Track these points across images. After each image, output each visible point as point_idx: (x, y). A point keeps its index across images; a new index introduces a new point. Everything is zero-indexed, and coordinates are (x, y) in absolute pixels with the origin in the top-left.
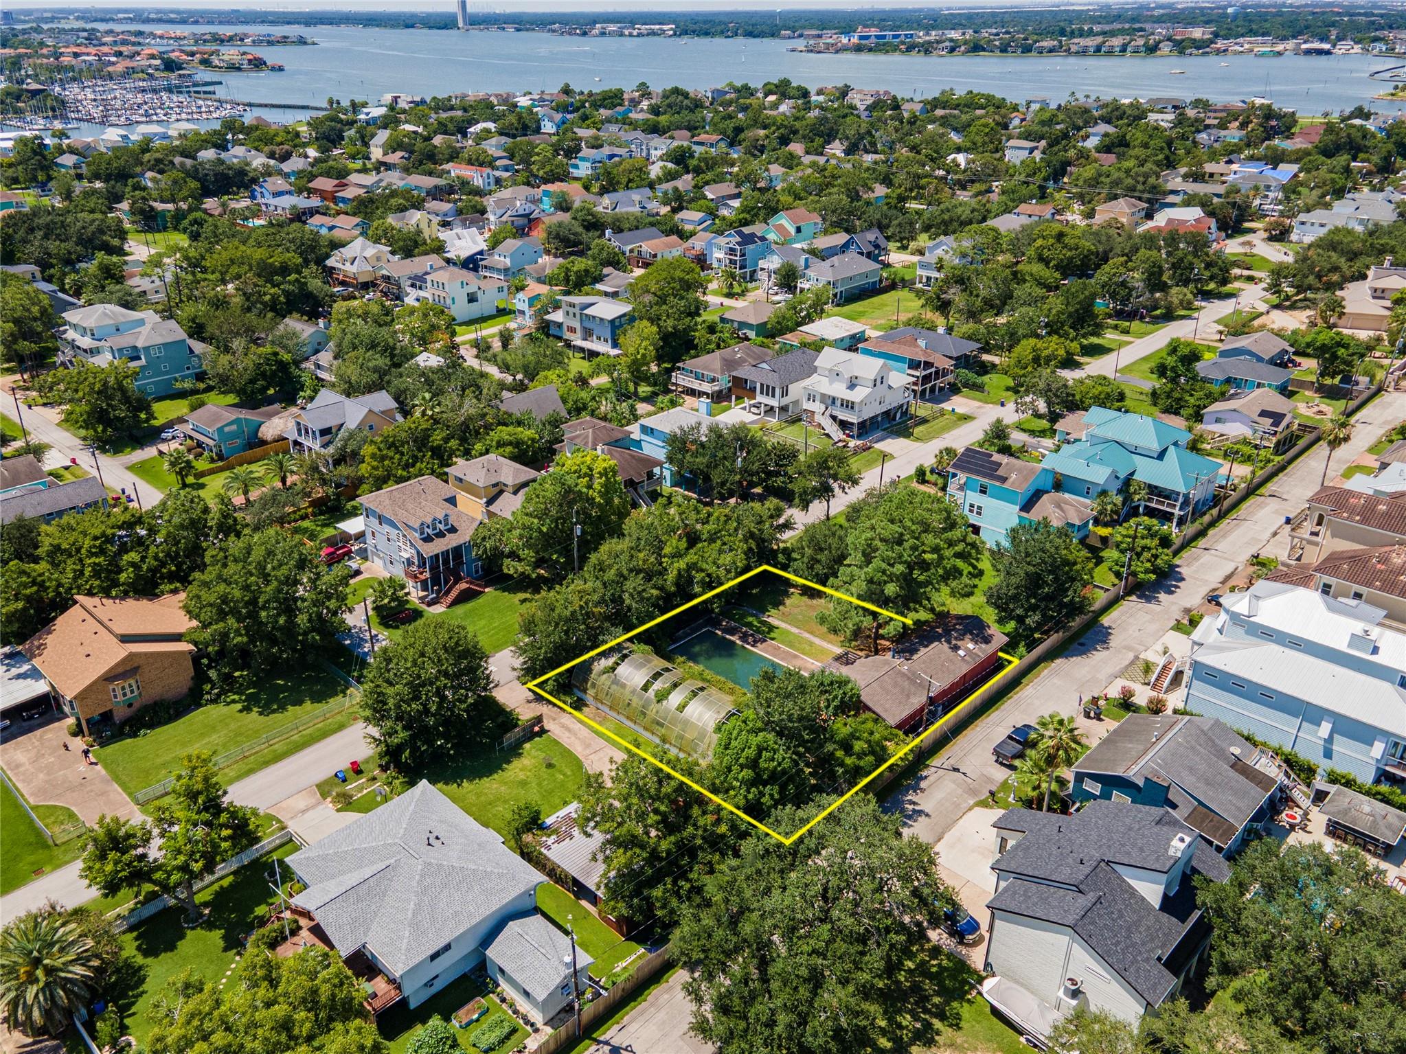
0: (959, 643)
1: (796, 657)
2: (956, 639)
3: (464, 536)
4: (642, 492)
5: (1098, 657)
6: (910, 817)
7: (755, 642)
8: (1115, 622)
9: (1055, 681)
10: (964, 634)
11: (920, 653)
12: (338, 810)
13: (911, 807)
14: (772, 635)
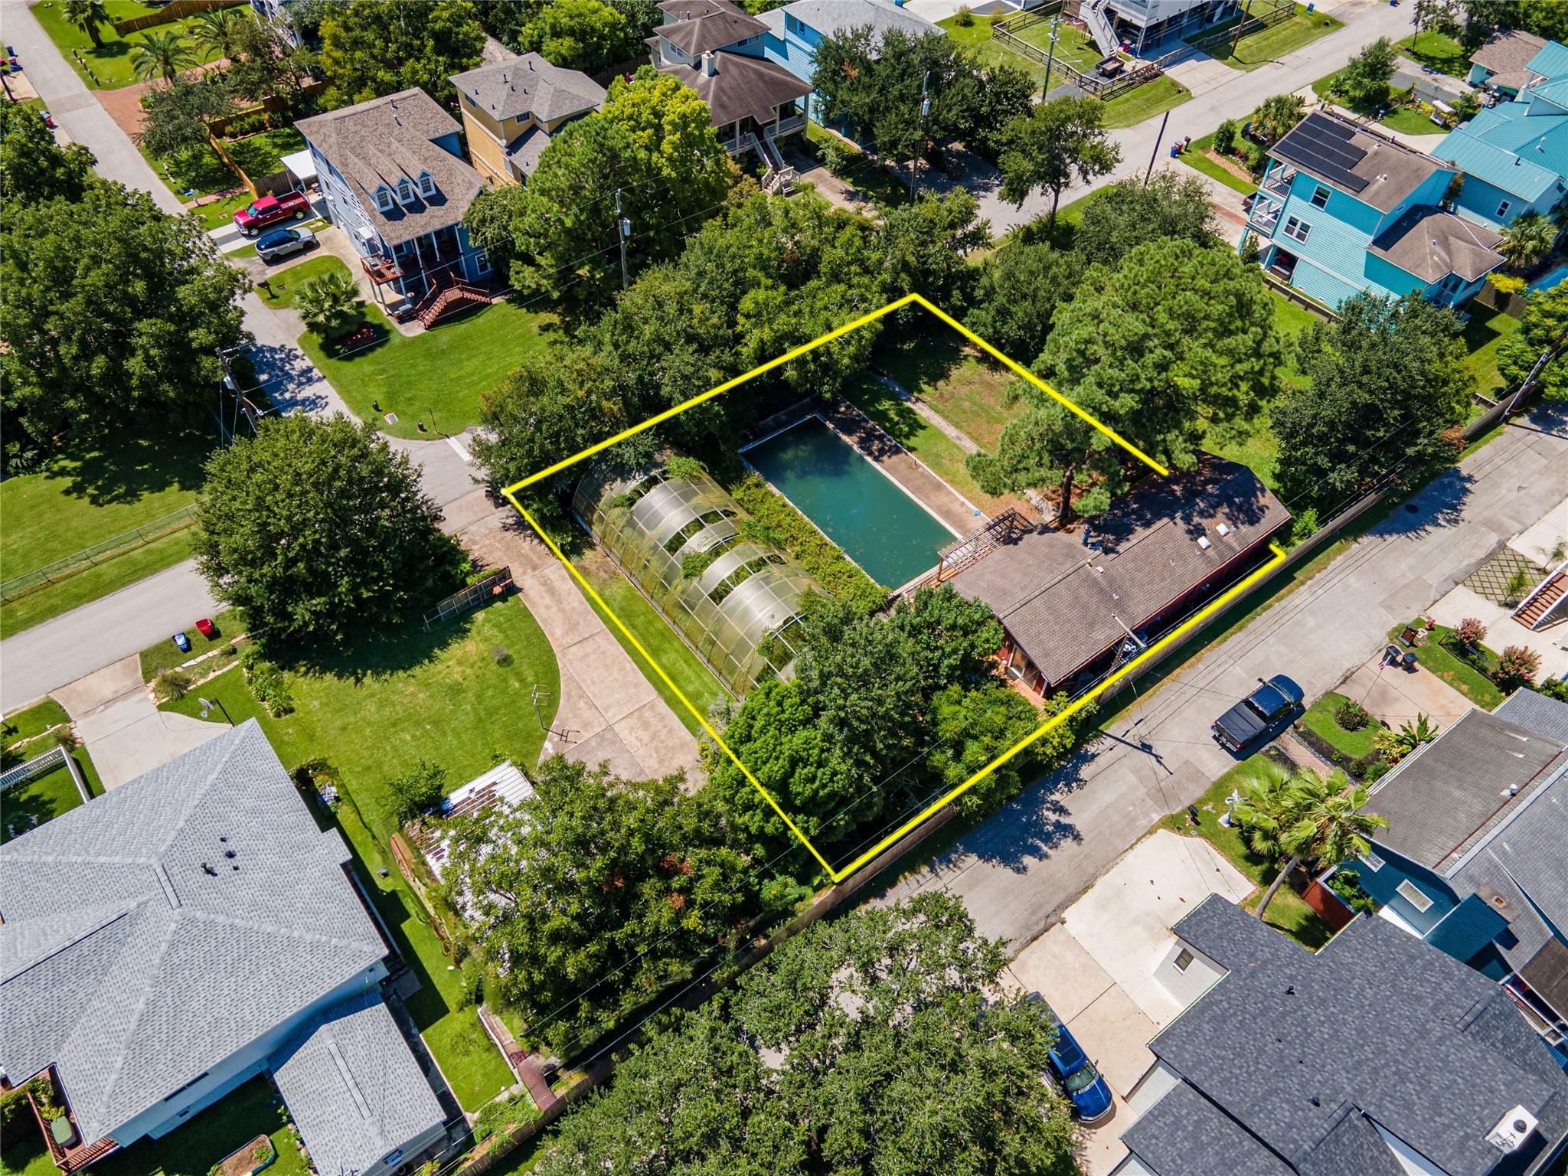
0: (1205, 522)
1: (939, 487)
2: (1202, 514)
3: (455, 212)
4: (770, 139)
5: (1437, 536)
6: (1047, 838)
7: (882, 452)
8: (1480, 467)
9: (1351, 580)
10: (1219, 505)
11: (1134, 539)
12: (161, 708)
13: (1053, 817)
14: (912, 442)
